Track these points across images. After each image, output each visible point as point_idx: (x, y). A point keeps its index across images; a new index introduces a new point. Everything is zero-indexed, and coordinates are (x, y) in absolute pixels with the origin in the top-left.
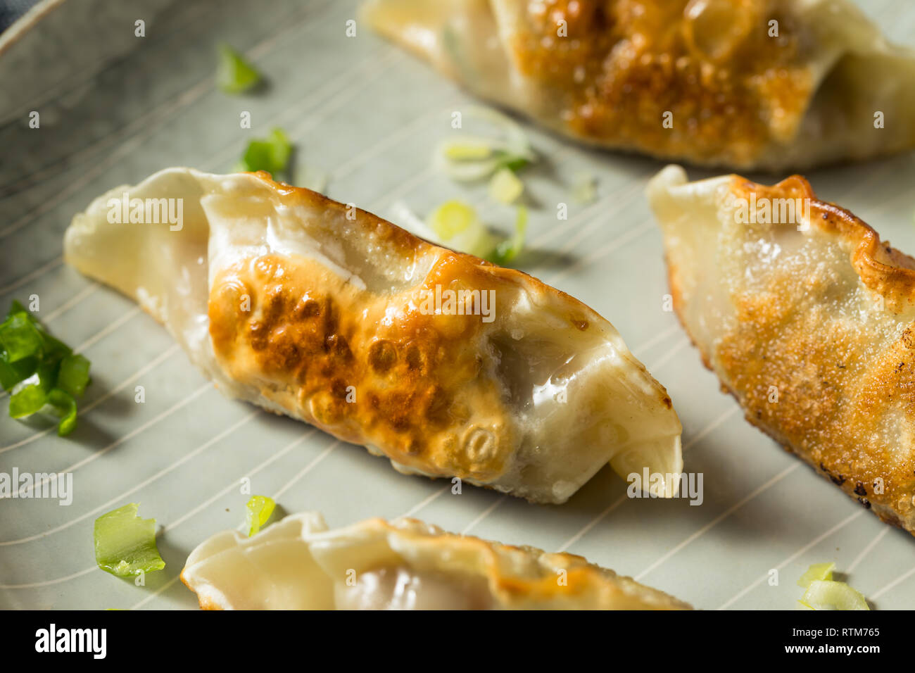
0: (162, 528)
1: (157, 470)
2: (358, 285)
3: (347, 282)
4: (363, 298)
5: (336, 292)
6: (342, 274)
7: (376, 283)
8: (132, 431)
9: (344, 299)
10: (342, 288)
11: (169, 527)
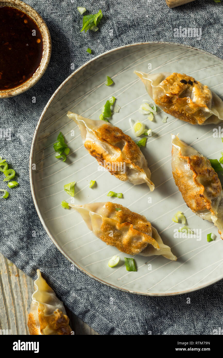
0: (76, 183)
1: (78, 170)
2: (107, 153)
3: (106, 152)
4: (107, 155)
5: (103, 153)
6: (105, 150)
7: (110, 153)
8: (75, 161)
9: (104, 154)
10: (104, 153)
11: (77, 183)
